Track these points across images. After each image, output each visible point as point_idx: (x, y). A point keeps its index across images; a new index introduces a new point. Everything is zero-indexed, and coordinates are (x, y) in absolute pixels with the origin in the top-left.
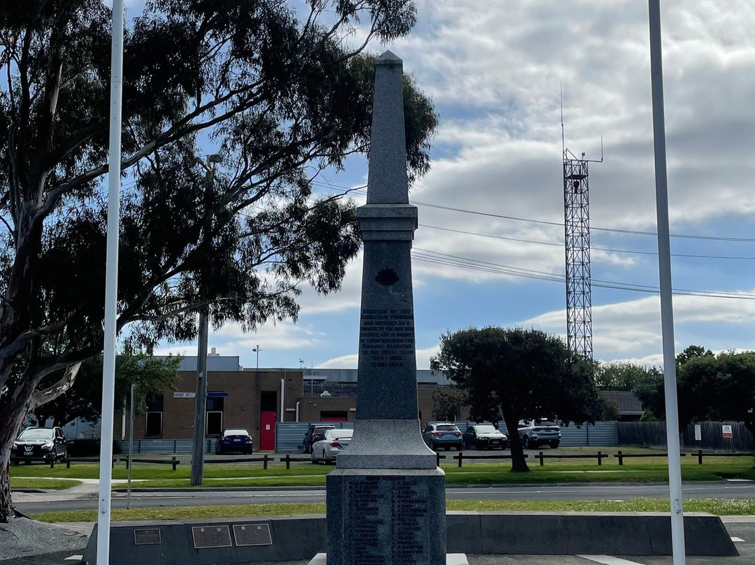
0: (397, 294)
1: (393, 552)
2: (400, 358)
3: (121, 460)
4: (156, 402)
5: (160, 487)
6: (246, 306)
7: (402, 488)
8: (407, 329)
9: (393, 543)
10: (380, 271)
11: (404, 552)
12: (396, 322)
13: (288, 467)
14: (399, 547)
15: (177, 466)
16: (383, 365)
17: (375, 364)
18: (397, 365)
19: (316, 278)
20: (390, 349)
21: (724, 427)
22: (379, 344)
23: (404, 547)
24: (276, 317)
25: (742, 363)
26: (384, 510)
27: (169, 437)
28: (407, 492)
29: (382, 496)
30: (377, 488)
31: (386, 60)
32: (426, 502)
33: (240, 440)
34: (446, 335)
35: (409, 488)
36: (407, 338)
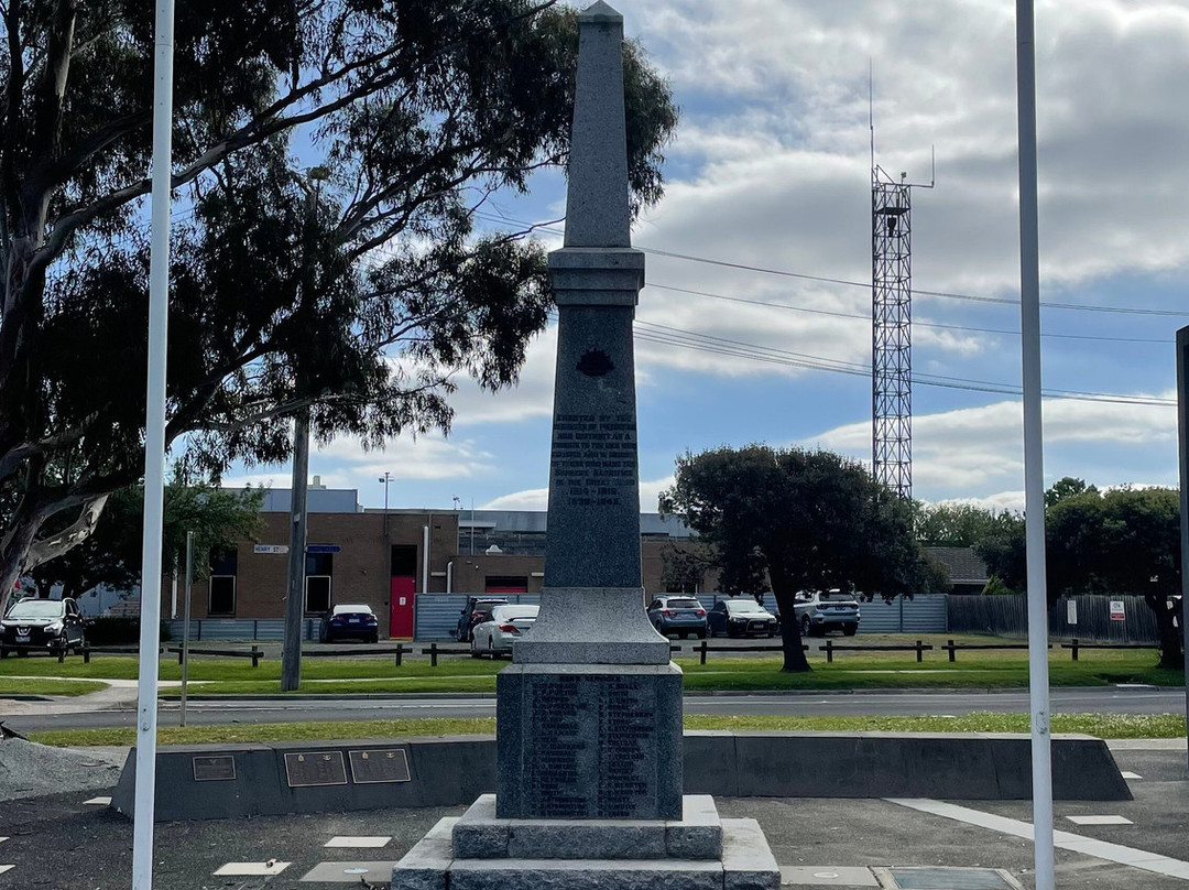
0: (610, 390)
1: (600, 792)
2: (614, 492)
3: (170, 650)
4: (225, 560)
5: (235, 692)
6: (369, 409)
8: (625, 446)
9: (601, 778)
10: (584, 353)
11: (617, 792)
12: (609, 435)
13: (434, 663)
14: (609, 784)
15: (260, 661)
16: (587, 502)
17: (574, 500)
18: (610, 502)
19: (479, 365)
20: (598, 478)
21: (1112, 603)
22: (581, 468)
23: (617, 785)
24: (417, 428)
25: (1143, 504)
26: (588, 726)
27: (245, 617)
28: (624, 701)
29: (583, 706)
30: (576, 693)
31: (596, 16)
32: (651, 715)
33: (357, 621)
34: (685, 458)
35: (626, 694)
36: (626, 459)
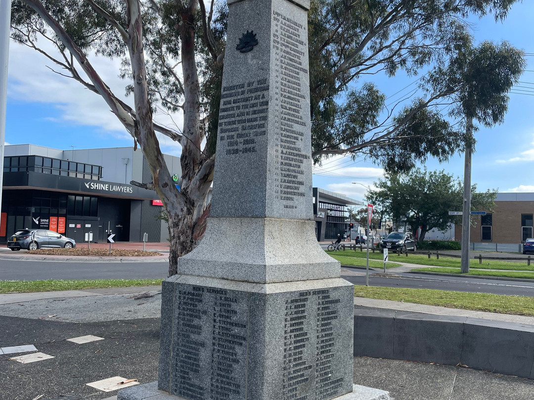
0: (255, 61)
1: (212, 385)
2: (253, 141)
3: (434, 253)
7: (224, 305)
8: (262, 104)
9: (212, 374)
11: (222, 388)
12: (252, 97)
14: (217, 380)
16: (236, 151)
18: (250, 150)
20: (244, 132)
22: (235, 126)
23: (222, 382)
26: (207, 330)
28: (228, 311)
29: (205, 312)
30: (201, 301)
32: (245, 326)
35: (230, 306)
36: (261, 115)
